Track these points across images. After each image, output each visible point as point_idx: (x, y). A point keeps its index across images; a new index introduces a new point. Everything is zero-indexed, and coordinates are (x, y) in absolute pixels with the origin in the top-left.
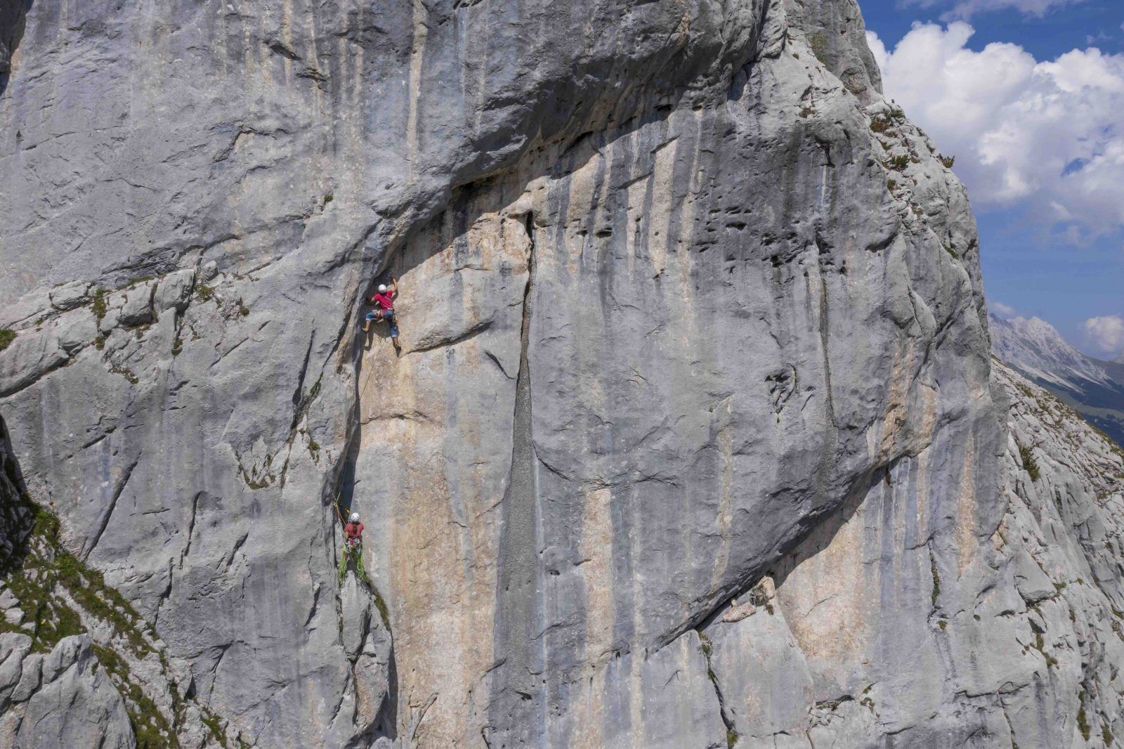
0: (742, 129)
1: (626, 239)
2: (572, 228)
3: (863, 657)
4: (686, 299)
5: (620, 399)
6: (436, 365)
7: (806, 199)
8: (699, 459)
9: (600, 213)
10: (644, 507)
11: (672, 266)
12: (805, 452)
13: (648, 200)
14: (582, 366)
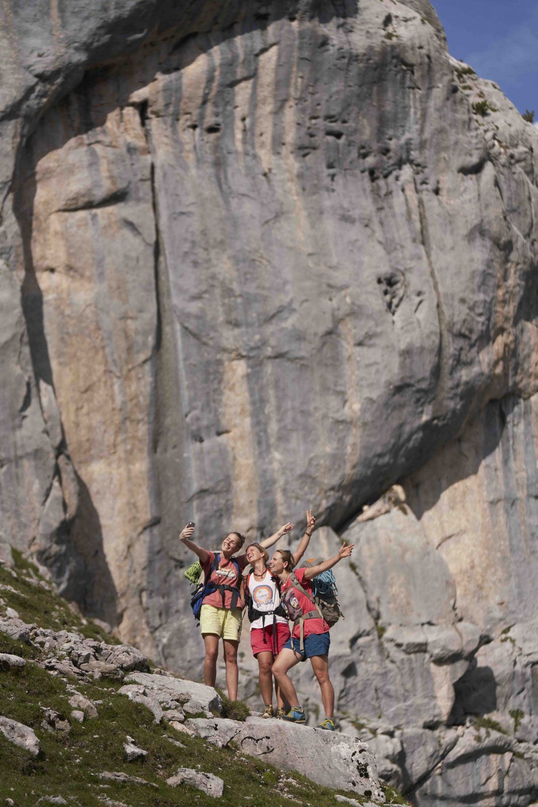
0: (335, 42)
1: (233, 136)
2: (184, 121)
3: (497, 599)
4: (296, 198)
5: (248, 276)
6: (83, 224)
7: (395, 120)
8: (324, 344)
9: (209, 108)
10: (277, 384)
11: (279, 166)
12: (422, 349)
13: (254, 102)
14: (211, 241)
